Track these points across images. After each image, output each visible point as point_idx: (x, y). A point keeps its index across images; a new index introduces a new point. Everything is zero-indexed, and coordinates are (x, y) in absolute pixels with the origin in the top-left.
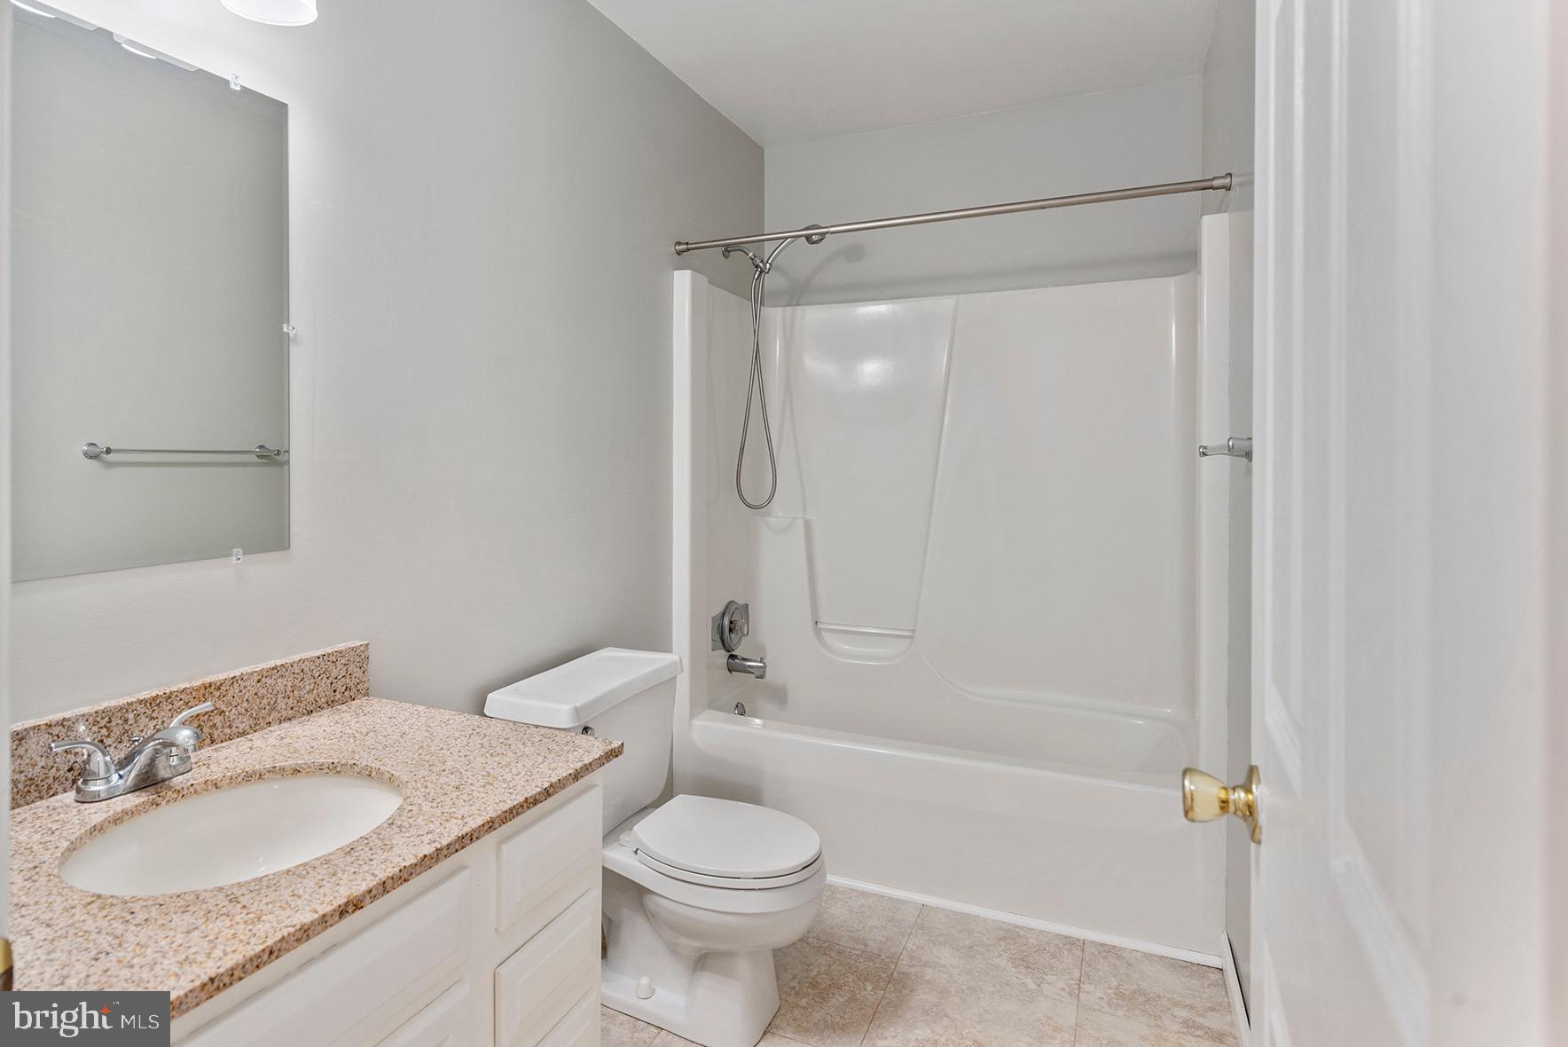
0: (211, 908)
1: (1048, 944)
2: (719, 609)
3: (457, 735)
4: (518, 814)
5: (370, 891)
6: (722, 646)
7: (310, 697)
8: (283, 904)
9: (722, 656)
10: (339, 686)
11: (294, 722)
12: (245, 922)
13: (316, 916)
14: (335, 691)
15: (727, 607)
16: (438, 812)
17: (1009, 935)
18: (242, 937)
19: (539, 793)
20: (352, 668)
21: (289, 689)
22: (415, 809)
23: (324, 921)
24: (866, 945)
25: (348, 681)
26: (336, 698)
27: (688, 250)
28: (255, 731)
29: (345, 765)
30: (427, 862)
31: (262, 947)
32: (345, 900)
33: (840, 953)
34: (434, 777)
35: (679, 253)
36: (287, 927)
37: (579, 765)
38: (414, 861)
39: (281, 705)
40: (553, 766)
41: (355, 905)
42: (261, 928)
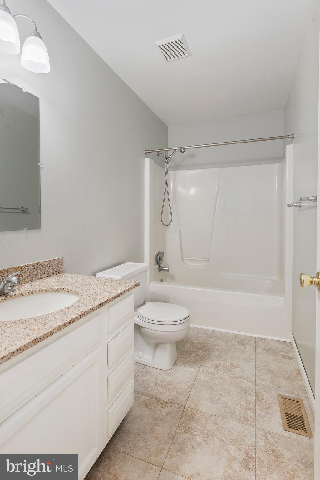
0: (30, 323)
1: (246, 338)
2: (156, 254)
3: (92, 281)
4: (114, 299)
5: (77, 317)
6: (157, 264)
7: (47, 272)
8: (52, 321)
9: (157, 266)
10: (55, 269)
11: (43, 279)
12: (42, 326)
13: (63, 323)
14: (54, 271)
15: (158, 253)
16: (92, 298)
17: (236, 337)
18: (42, 329)
19: (120, 294)
20: (59, 264)
21: (41, 270)
22: (85, 298)
23: (65, 325)
24: (199, 341)
25: (58, 268)
26: (54, 273)
27: (149, 152)
28: (32, 281)
29: (61, 289)
30: (91, 310)
31: (49, 331)
32: (70, 319)
33: (193, 343)
34: (88, 291)
35: (146, 153)
36: (55, 326)
37: (129, 287)
38: (88, 310)
39: (39, 274)
40: (122, 287)
41: (72, 321)
42: (47, 327)
